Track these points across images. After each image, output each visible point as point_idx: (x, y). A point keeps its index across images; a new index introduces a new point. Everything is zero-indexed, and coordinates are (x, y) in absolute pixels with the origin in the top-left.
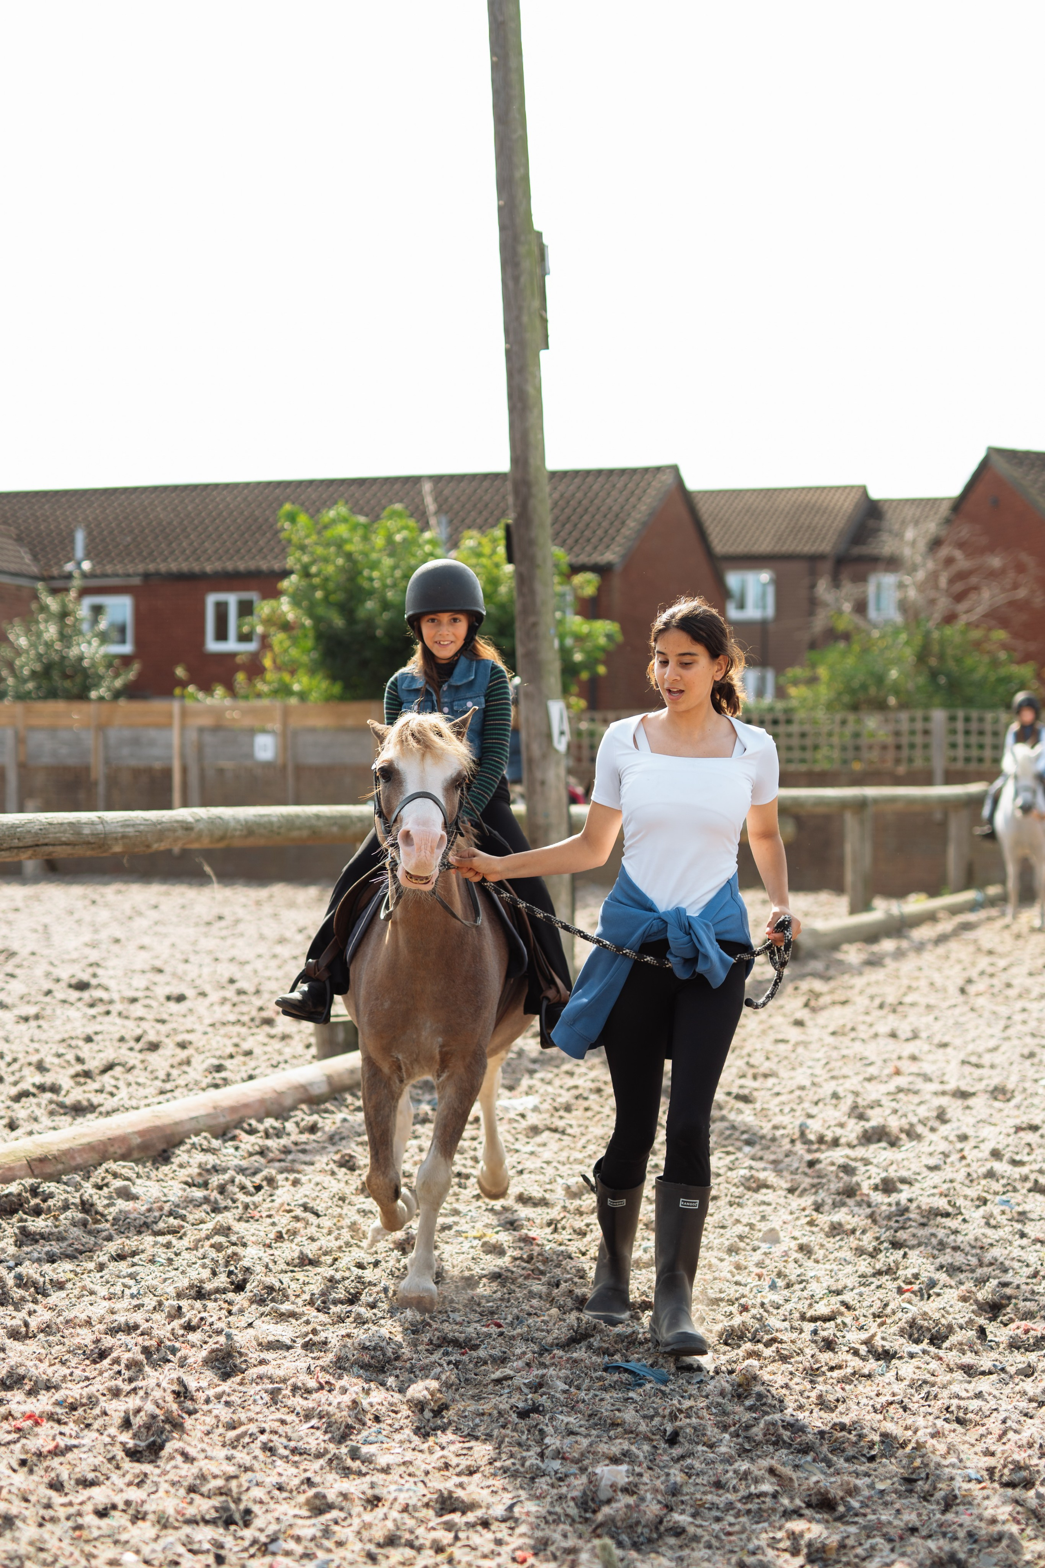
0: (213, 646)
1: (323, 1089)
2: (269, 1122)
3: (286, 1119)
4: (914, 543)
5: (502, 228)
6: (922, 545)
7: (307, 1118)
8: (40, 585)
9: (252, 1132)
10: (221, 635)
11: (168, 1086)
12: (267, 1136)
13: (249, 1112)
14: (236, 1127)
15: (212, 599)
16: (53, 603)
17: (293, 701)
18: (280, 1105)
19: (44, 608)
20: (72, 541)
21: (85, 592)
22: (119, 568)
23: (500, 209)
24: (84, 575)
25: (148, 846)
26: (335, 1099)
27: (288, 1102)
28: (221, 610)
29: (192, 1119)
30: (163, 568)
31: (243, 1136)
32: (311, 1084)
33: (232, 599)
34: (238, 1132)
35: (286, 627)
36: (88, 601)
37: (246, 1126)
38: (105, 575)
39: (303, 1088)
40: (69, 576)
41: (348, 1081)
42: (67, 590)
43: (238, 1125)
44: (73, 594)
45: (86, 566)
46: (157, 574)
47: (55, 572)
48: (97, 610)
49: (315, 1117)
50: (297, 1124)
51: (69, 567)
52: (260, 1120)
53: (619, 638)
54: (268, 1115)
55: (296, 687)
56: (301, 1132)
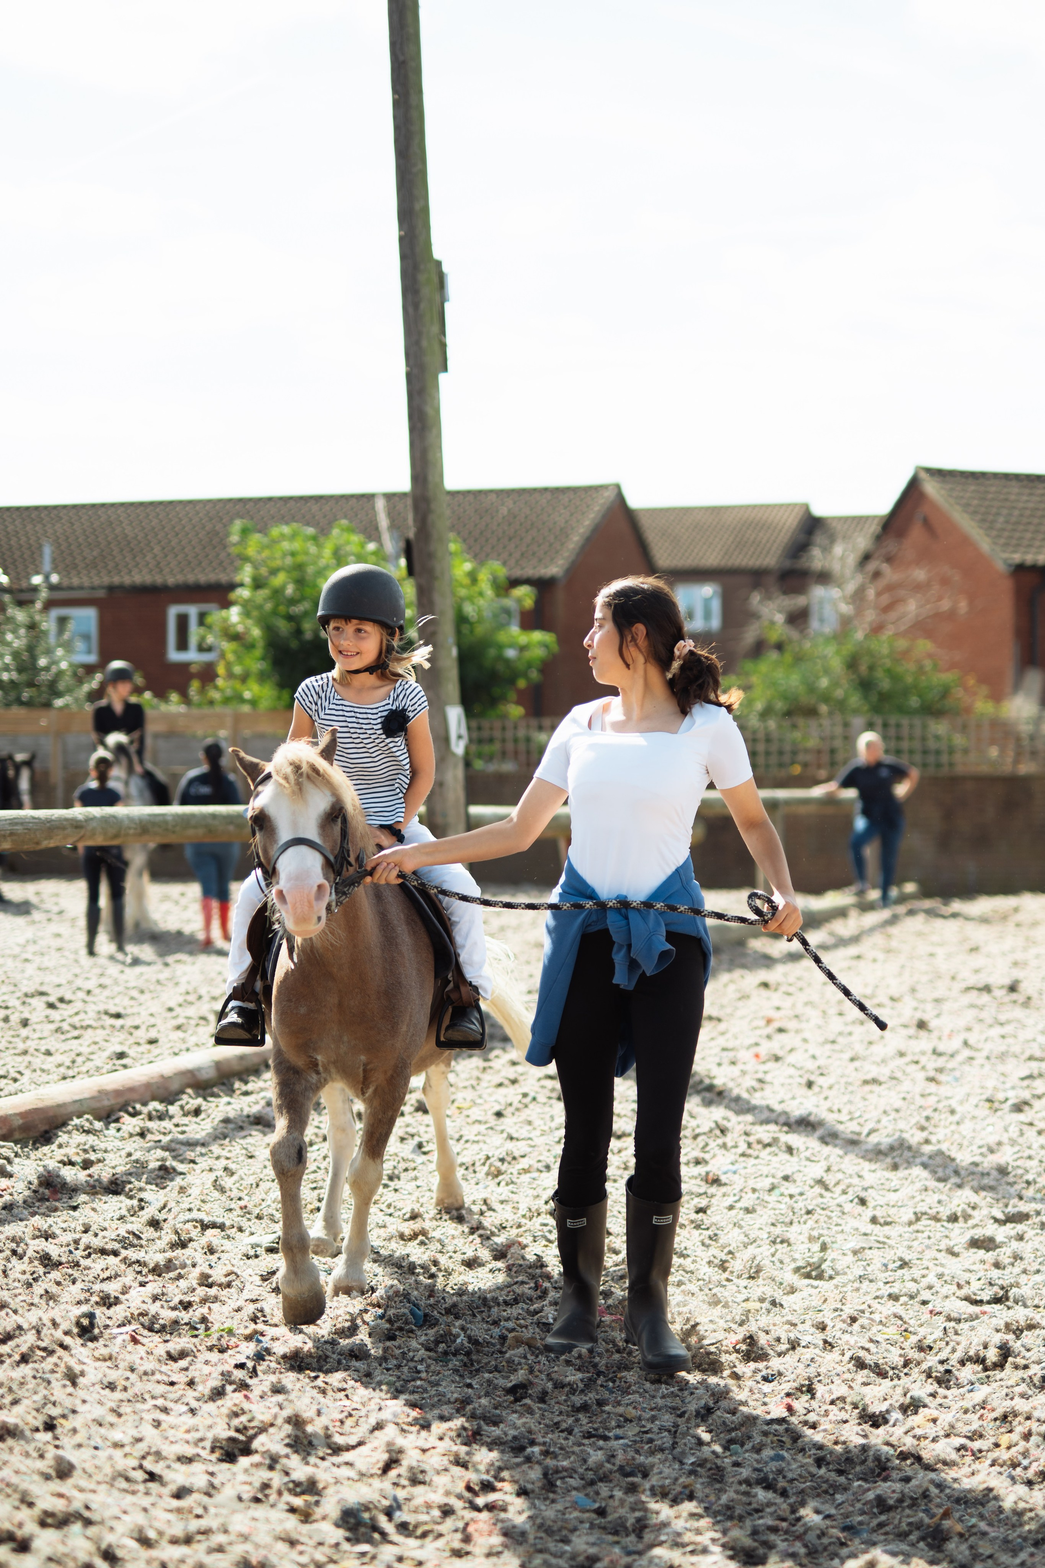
0: (174, 656)
1: (209, 1074)
2: (155, 1105)
3: (172, 1103)
4: (842, 558)
5: (403, 257)
6: (852, 560)
7: (191, 1101)
8: (7, 598)
9: (134, 1114)
10: (183, 645)
11: (70, 1073)
12: (150, 1118)
13: (135, 1096)
14: (120, 1110)
15: (173, 611)
16: (20, 615)
17: (246, 708)
18: (166, 1089)
19: (10, 620)
20: (41, 555)
21: (49, 605)
22: (86, 582)
23: (401, 239)
24: (52, 588)
25: (38, 843)
26: (223, 1084)
27: (175, 1086)
28: (183, 622)
29: (75, 1102)
30: (127, 580)
31: (126, 1118)
32: (199, 1069)
33: (192, 611)
34: (122, 1114)
35: (235, 637)
36: (55, 613)
37: (131, 1109)
38: (71, 588)
39: (191, 1073)
40: (35, 589)
41: (237, 1067)
42: (32, 602)
43: (123, 1108)
44: (39, 605)
45: (55, 578)
46: (121, 588)
47: (24, 585)
48: (62, 621)
49: (200, 1100)
50: (182, 1107)
51: (37, 580)
52: (145, 1104)
53: (555, 648)
54: (154, 1099)
55: (247, 695)
56: (185, 1115)
